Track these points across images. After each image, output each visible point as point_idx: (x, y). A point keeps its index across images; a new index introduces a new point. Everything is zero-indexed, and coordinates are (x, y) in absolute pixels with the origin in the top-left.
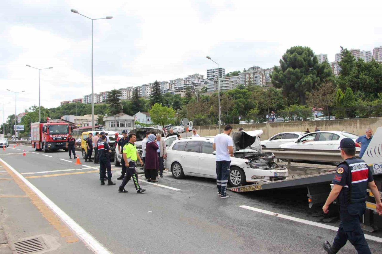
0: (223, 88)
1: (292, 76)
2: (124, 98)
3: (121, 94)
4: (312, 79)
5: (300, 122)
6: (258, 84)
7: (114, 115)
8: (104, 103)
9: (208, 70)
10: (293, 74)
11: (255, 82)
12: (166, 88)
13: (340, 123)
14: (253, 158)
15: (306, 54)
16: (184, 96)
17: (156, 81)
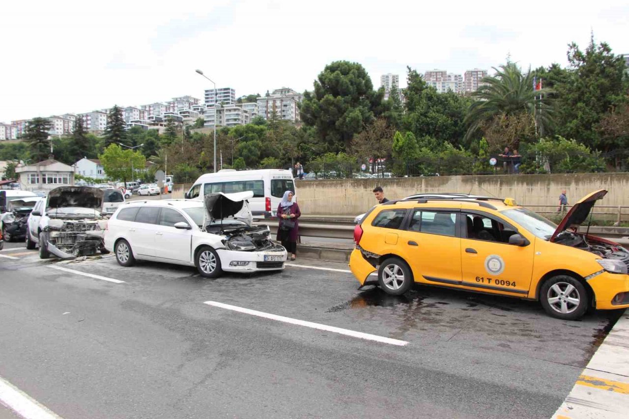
0: (231, 122)
1: (332, 107)
2: (58, 132)
3: (51, 126)
4: (362, 115)
5: (341, 181)
6: (287, 118)
7: (38, 162)
8: (20, 140)
9: (206, 91)
10: (332, 104)
11: (284, 113)
12: (135, 118)
13: (398, 184)
14: (235, 233)
15: (354, 73)
16: (164, 133)
17: (116, 105)
